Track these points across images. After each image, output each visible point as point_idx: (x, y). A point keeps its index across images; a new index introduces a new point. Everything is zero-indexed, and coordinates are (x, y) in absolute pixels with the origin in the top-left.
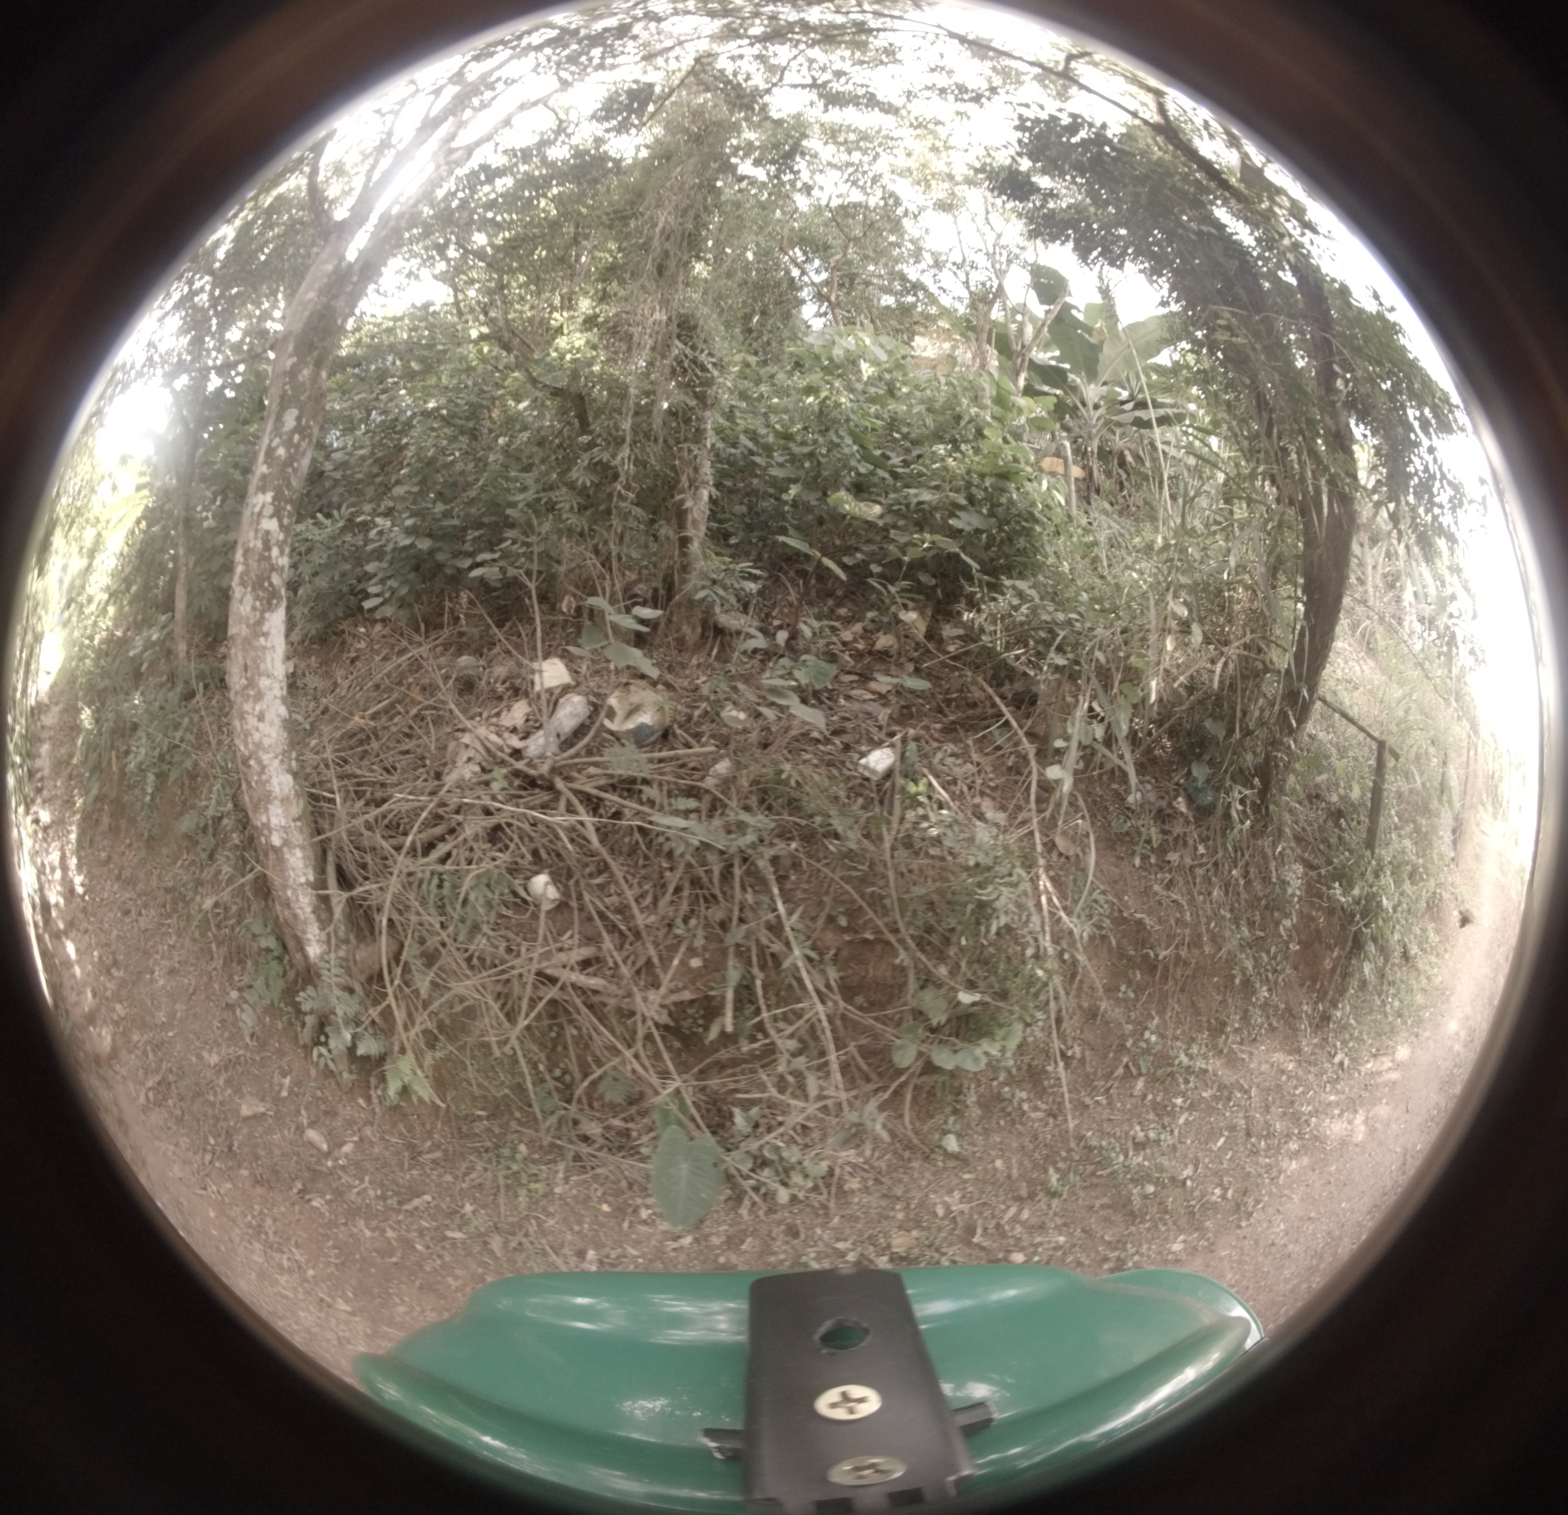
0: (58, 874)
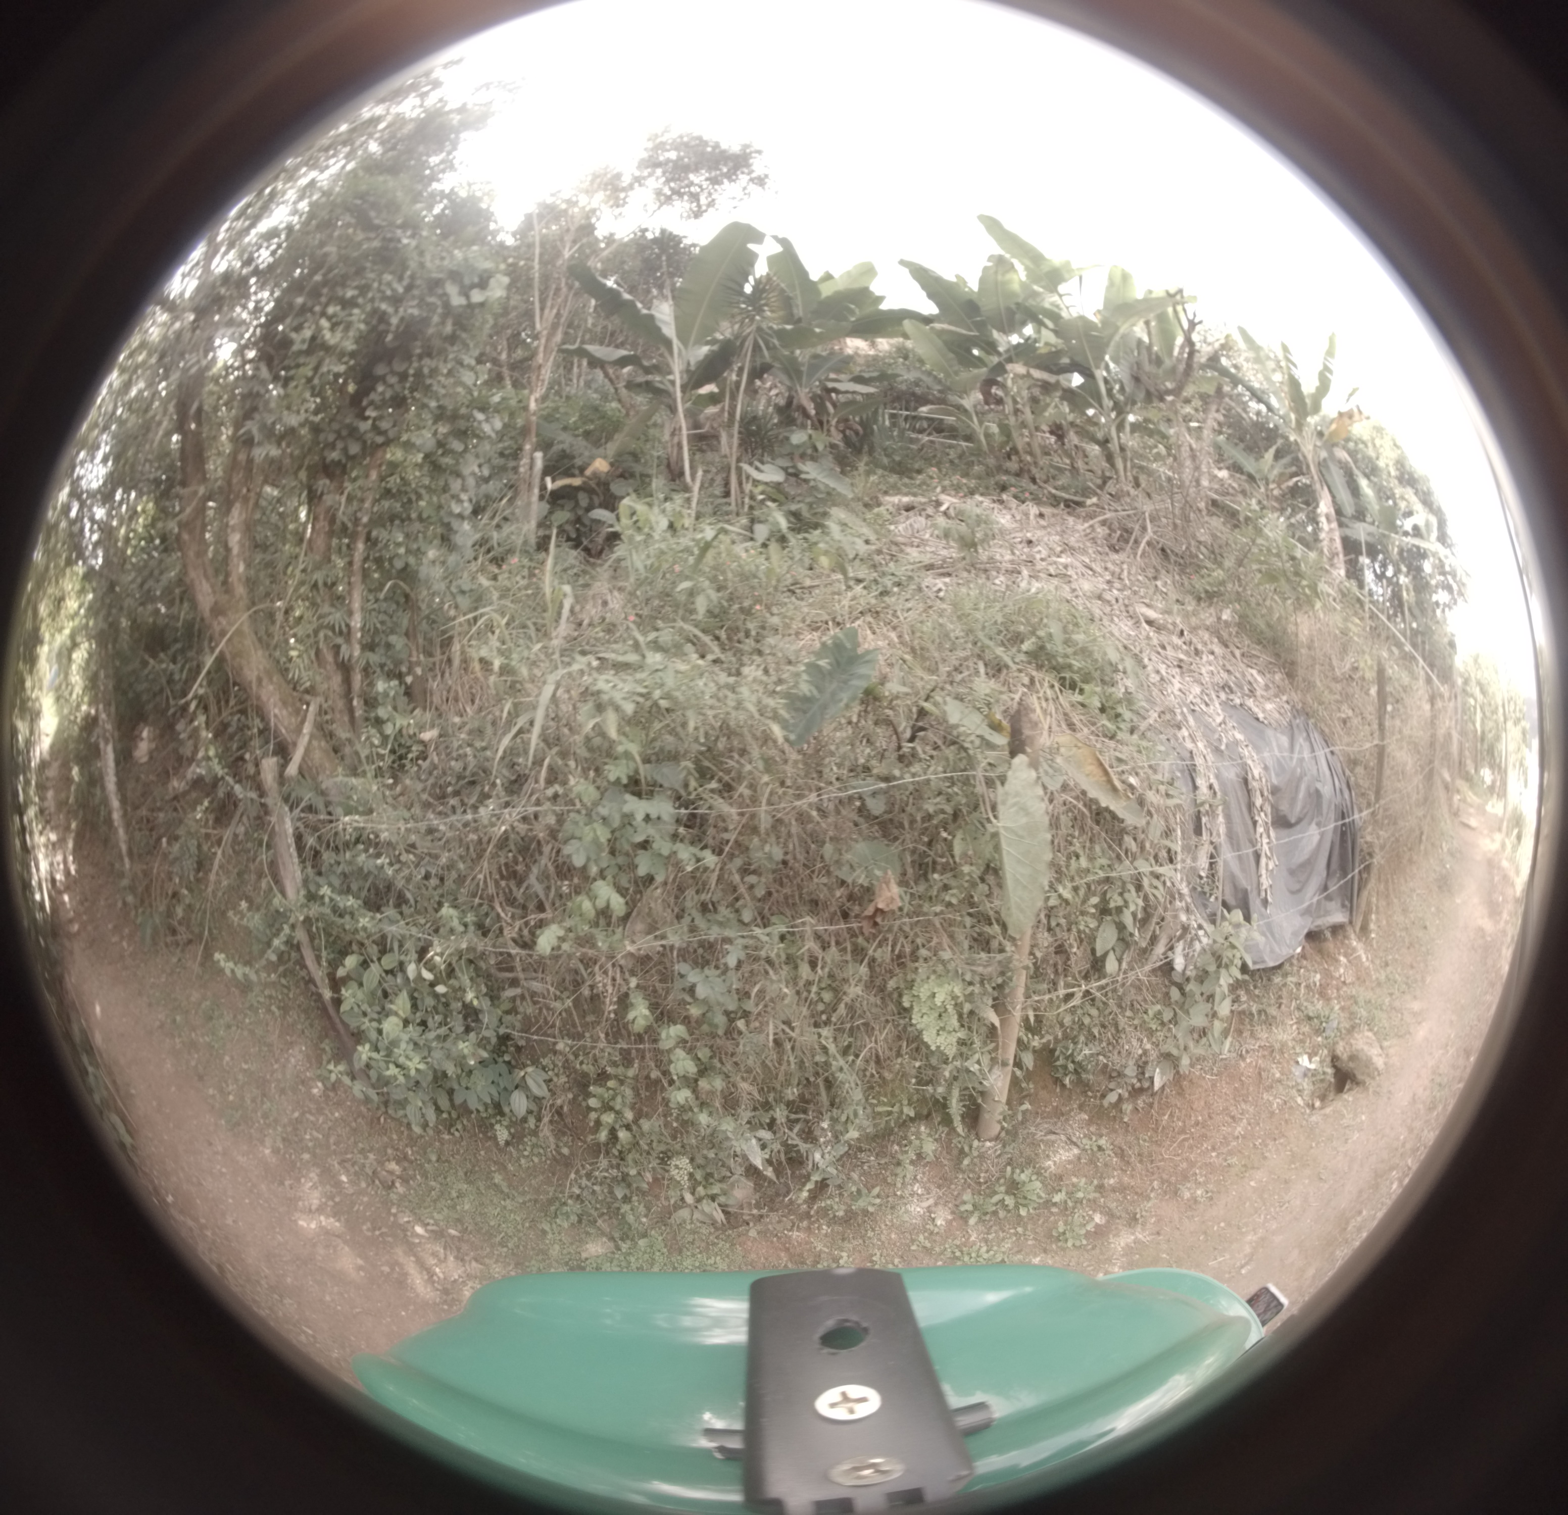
0: (61, 867)
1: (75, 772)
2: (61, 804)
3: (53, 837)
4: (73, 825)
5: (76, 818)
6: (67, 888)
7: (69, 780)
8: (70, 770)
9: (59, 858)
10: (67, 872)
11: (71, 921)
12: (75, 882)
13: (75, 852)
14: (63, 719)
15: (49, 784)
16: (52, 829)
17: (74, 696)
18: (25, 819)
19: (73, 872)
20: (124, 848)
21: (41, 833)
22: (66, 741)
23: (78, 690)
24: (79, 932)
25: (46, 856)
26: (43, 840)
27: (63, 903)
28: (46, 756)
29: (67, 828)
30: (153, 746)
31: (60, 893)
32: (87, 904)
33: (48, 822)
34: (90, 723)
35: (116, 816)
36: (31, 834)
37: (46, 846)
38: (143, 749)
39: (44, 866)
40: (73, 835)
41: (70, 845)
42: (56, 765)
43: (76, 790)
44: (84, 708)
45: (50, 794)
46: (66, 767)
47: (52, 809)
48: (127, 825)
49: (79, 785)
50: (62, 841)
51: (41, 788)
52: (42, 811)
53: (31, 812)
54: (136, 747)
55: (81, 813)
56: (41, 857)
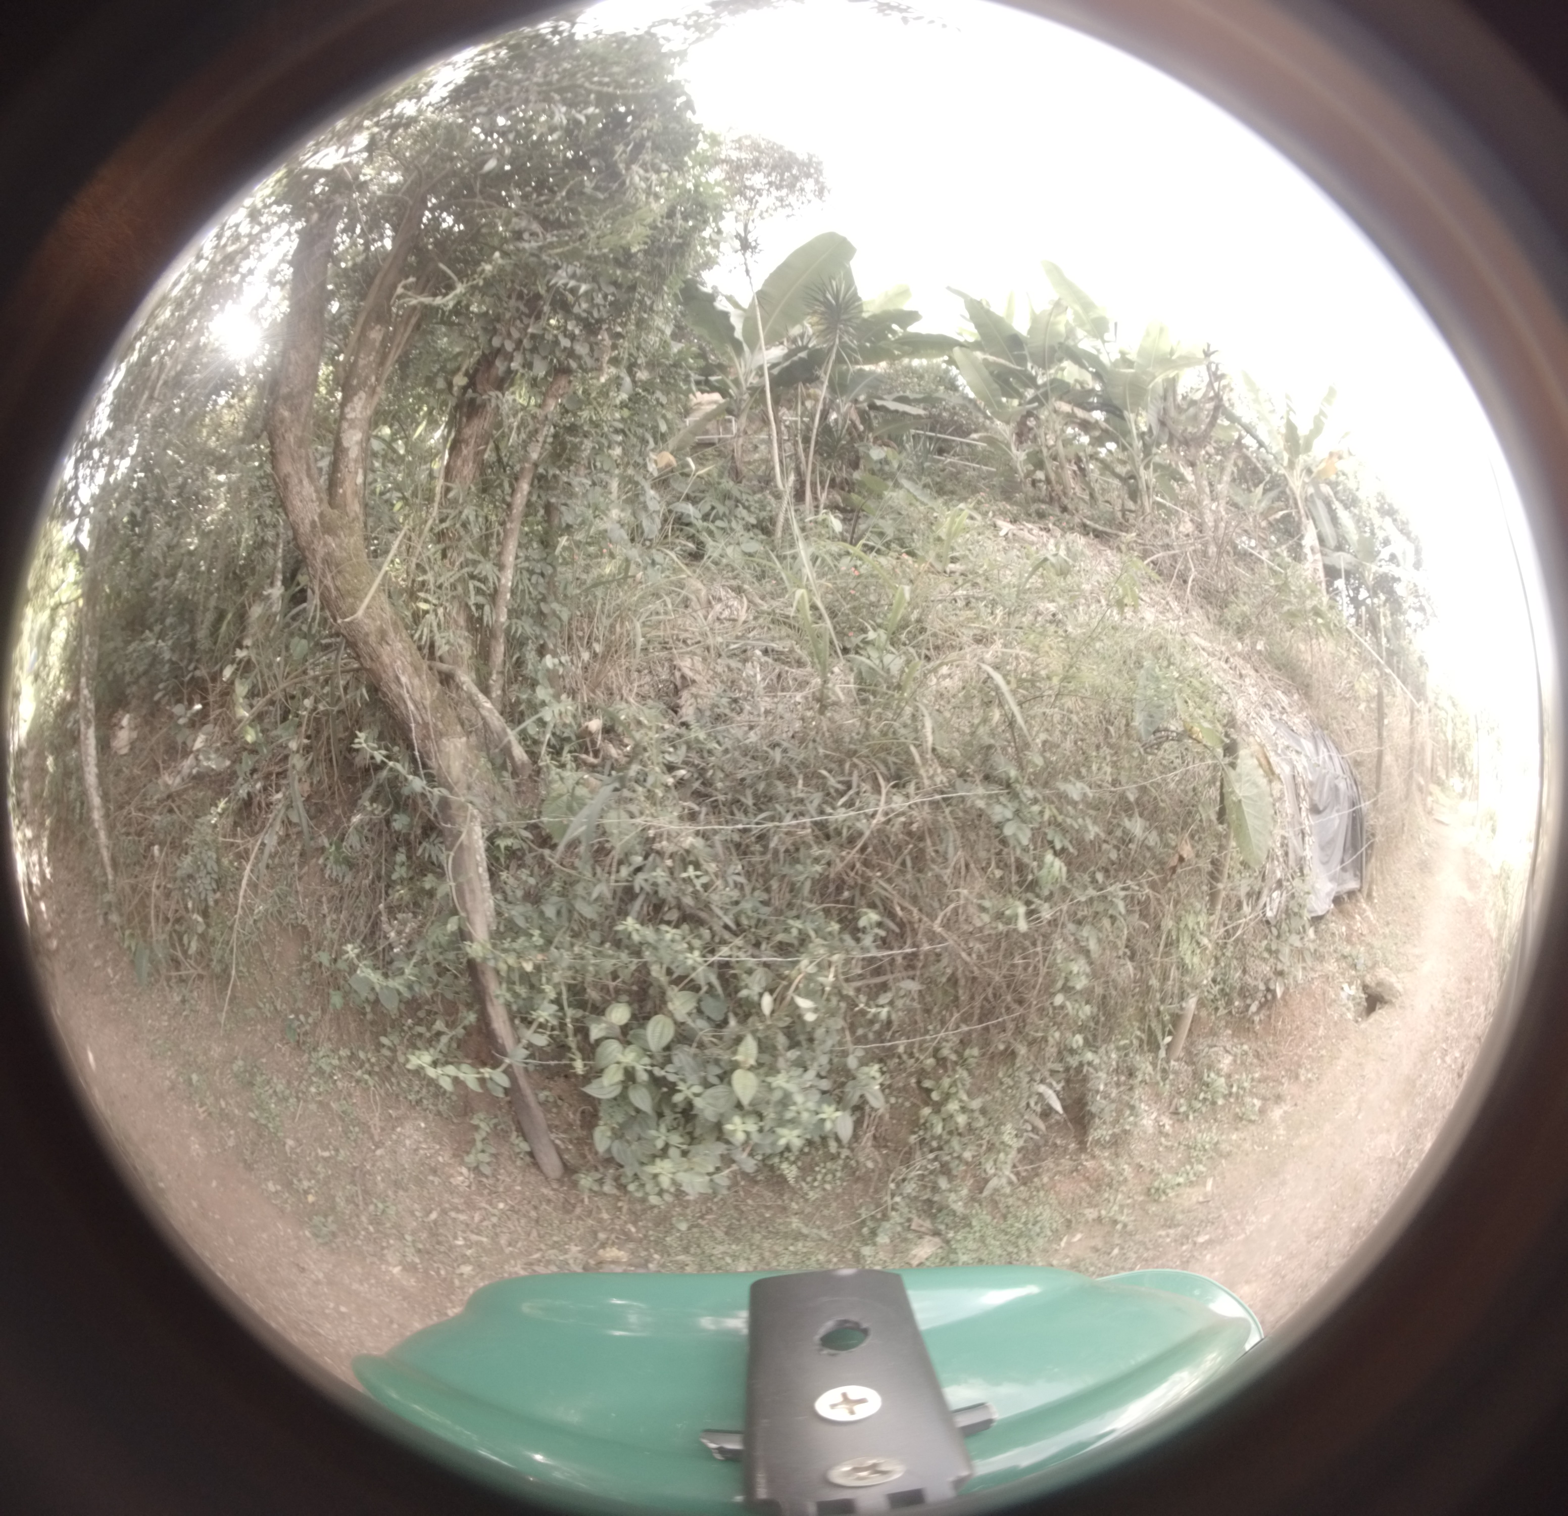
0: (37, 868)
1: (50, 761)
2: (36, 797)
3: (29, 834)
4: (48, 822)
5: (50, 814)
6: (44, 895)
7: (43, 770)
8: (45, 758)
9: (35, 858)
10: (43, 876)
11: (49, 935)
12: (50, 888)
13: (50, 853)
14: (40, 702)
15: (26, 774)
16: (28, 824)
17: (51, 678)
19: (48, 876)
20: (106, 855)
21: (18, 829)
22: (41, 726)
23: (55, 672)
24: (57, 950)
25: (23, 855)
26: (20, 836)
27: (40, 912)
28: (23, 744)
29: (42, 824)
30: (135, 735)
31: (37, 899)
32: (63, 916)
33: (24, 816)
34: (66, 708)
35: (97, 816)
37: (23, 843)
38: (123, 738)
39: (21, 866)
40: (47, 833)
41: (45, 844)
42: (31, 753)
43: (51, 782)
44: (60, 691)
45: (26, 785)
46: (41, 757)
47: (28, 802)
48: (111, 828)
49: (53, 776)
50: (37, 838)
51: (19, 777)
52: (19, 806)
54: (115, 736)
55: (55, 810)
56: (18, 855)
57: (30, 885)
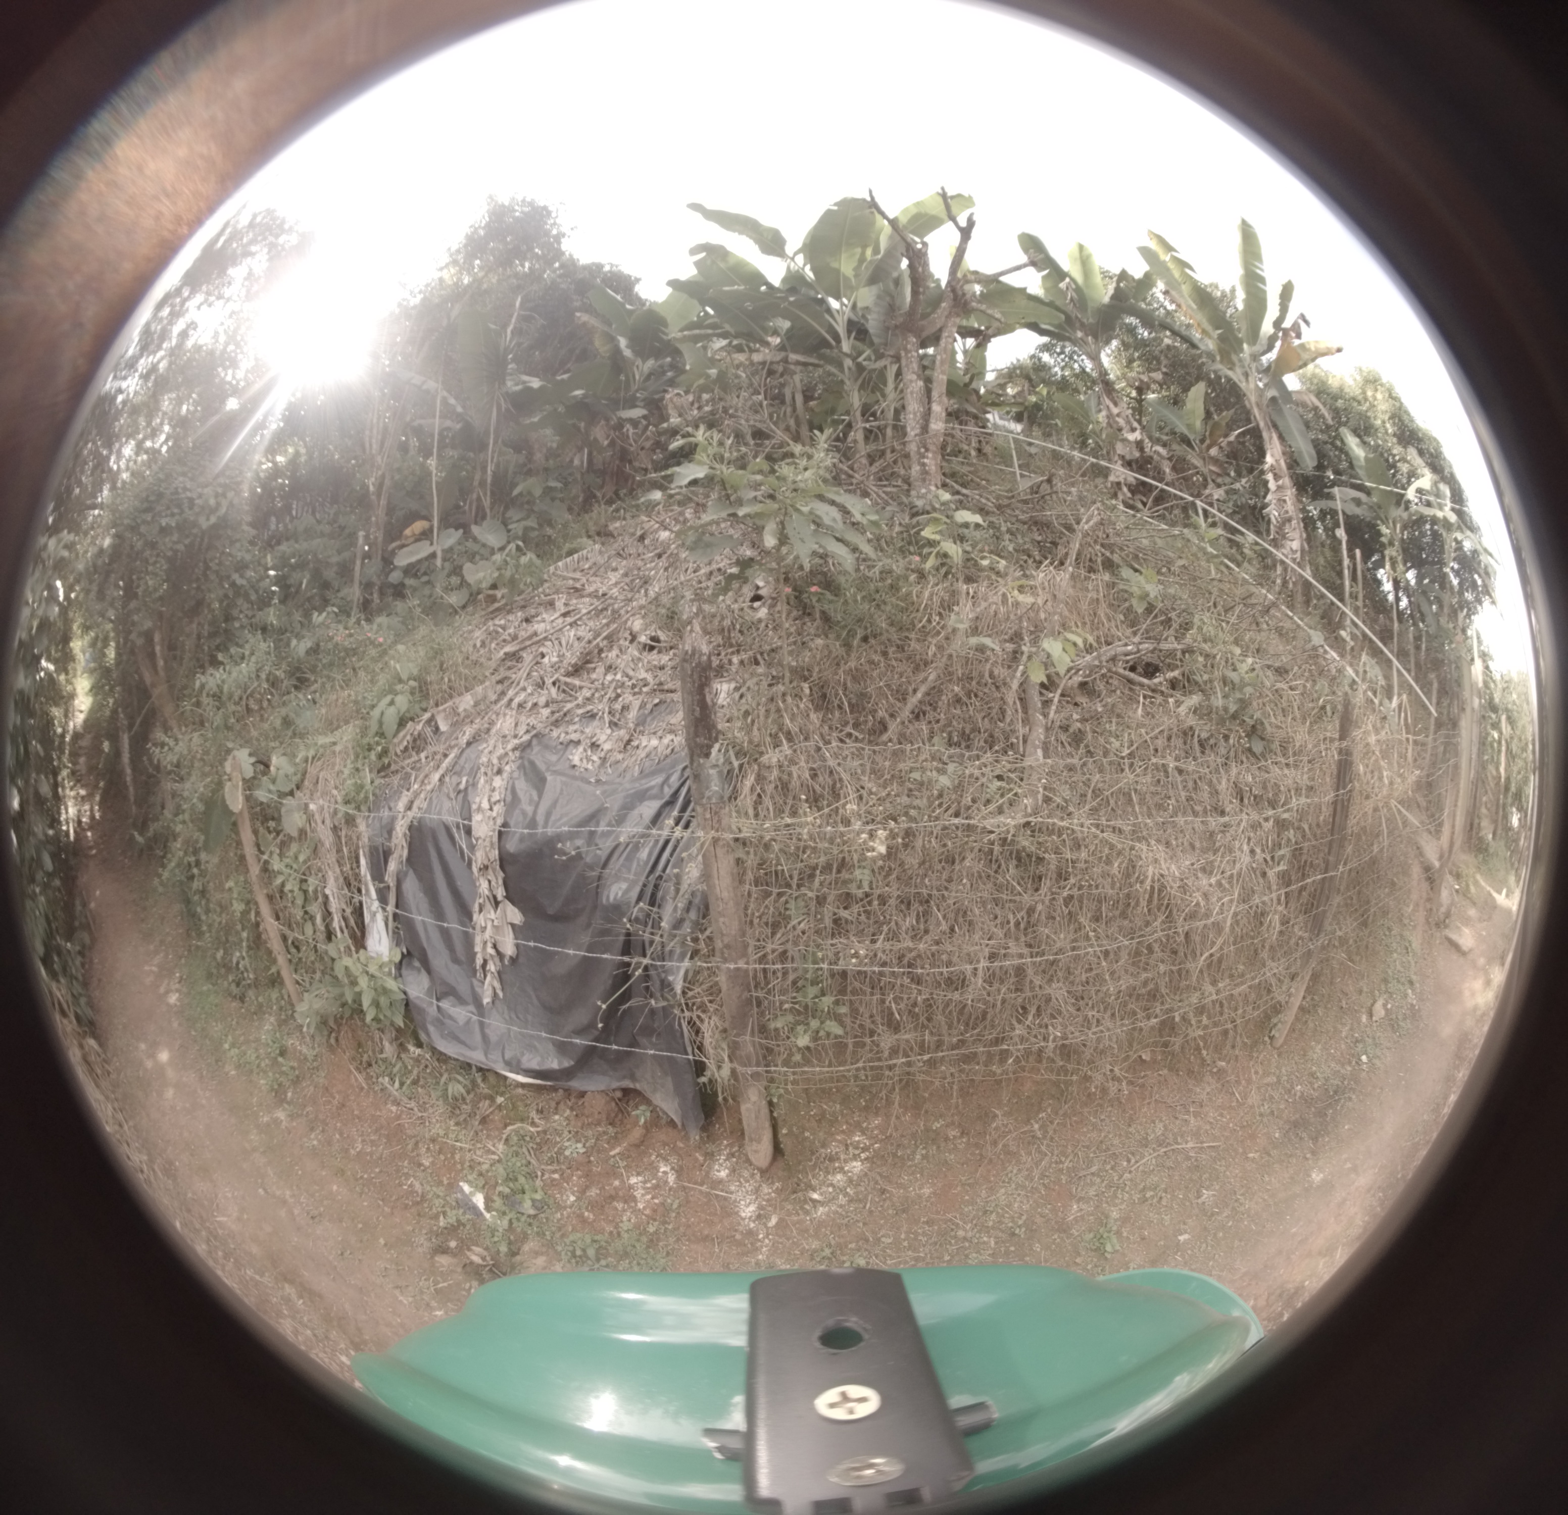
1: (104, 744)
2: (91, 769)
4: (102, 784)
5: (103, 780)
6: (91, 828)
7: (99, 750)
8: (101, 742)
9: (87, 807)
10: (92, 817)
11: (90, 848)
12: (98, 824)
13: (101, 804)
15: (80, 753)
16: (82, 786)
18: (60, 778)
19: (97, 816)
20: (132, 798)
21: (72, 789)
22: (99, 719)
24: (95, 855)
25: (75, 805)
26: (72, 793)
27: (86, 836)
28: (79, 728)
29: (96, 787)
31: (84, 830)
32: (105, 838)
33: (78, 781)
35: (128, 779)
36: (63, 788)
37: (76, 798)
39: (72, 811)
40: (101, 792)
41: (98, 798)
42: (89, 737)
43: (104, 759)
45: (82, 760)
46: (96, 740)
47: (83, 772)
49: (106, 756)
50: (90, 795)
51: (74, 755)
52: (73, 773)
53: (65, 773)
55: (106, 775)
56: (70, 804)
57: (79, 822)
